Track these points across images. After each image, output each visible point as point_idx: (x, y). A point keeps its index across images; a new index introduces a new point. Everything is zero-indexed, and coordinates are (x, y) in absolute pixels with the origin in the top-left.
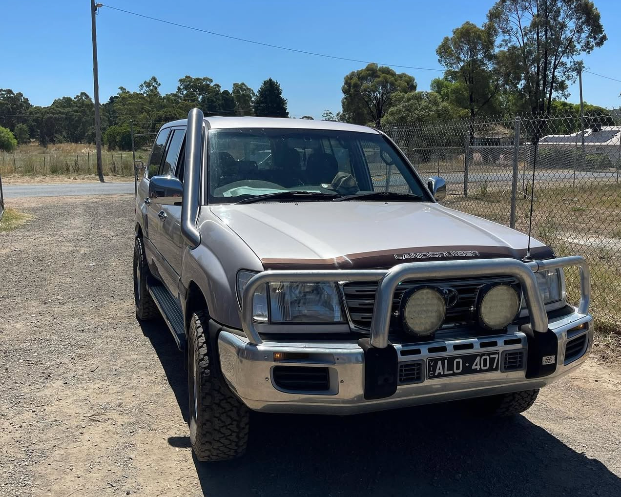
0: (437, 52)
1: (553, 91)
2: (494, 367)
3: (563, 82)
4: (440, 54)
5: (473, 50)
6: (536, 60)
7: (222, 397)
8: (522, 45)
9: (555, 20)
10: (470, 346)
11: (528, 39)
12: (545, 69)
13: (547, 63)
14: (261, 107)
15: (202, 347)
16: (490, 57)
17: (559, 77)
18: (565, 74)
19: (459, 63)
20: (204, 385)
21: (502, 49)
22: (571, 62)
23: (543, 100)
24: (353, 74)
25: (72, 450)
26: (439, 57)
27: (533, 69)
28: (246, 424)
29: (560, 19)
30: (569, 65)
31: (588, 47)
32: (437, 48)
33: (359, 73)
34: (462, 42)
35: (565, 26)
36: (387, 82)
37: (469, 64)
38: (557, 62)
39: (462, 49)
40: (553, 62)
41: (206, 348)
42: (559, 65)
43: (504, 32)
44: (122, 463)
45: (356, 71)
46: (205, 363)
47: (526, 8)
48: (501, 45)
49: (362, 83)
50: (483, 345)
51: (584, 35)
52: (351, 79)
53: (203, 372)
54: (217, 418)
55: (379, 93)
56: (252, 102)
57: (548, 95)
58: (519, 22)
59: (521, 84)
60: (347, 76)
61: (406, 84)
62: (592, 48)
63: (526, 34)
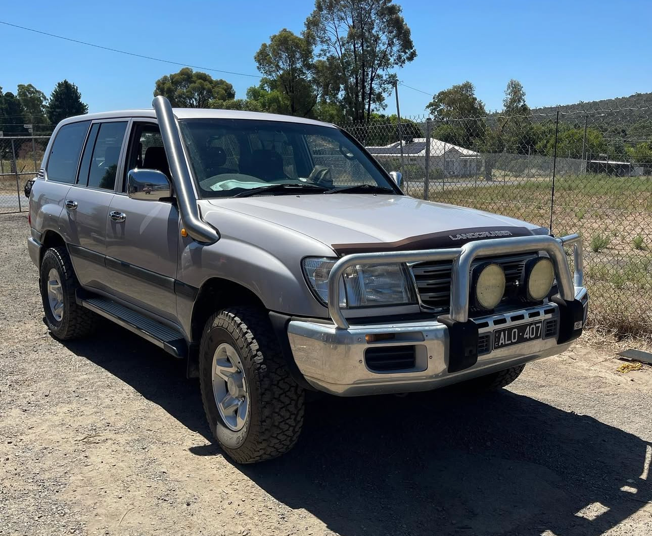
0: (255, 58)
1: (371, 102)
2: (538, 335)
3: (380, 94)
4: (259, 61)
5: (292, 58)
6: (354, 72)
7: (281, 392)
8: (340, 55)
9: (369, 32)
10: (521, 317)
11: (345, 49)
12: (363, 81)
13: (364, 75)
14: (57, 112)
15: (251, 343)
16: (309, 67)
17: (376, 89)
18: (381, 87)
19: (278, 71)
20: (262, 380)
21: (321, 59)
22: (386, 75)
23: (363, 112)
24: (165, 78)
25: (89, 473)
26: (257, 64)
27: (352, 79)
28: (302, 417)
29: (374, 32)
30: (384, 78)
31: (400, 61)
32: (255, 54)
33: (172, 77)
34: (280, 50)
35: (379, 39)
36: (204, 89)
37: (287, 72)
38: (374, 74)
39: (280, 57)
40: (370, 73)
41: (257, 344)
42: (375, 77)
43: (322, 42)
44: (158, 478)
45: (169, 76)
46: (259, 358)
47: (342, 19)
48: (320, 55)
49: (176, 89)
50: (531, 315)
51: (395, 49)
52: (164, 84)
53: (260, 368)
54: (277, 413)
55: (196, 99)
56: (44, 106)
57: (367, 107)
58: (336, 32)
59: (342, 95)
60: (159, 81)
61: (224, 92)
62: (403, 62)
63: (343, 45)
